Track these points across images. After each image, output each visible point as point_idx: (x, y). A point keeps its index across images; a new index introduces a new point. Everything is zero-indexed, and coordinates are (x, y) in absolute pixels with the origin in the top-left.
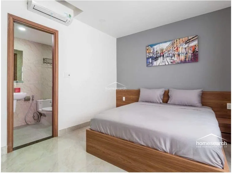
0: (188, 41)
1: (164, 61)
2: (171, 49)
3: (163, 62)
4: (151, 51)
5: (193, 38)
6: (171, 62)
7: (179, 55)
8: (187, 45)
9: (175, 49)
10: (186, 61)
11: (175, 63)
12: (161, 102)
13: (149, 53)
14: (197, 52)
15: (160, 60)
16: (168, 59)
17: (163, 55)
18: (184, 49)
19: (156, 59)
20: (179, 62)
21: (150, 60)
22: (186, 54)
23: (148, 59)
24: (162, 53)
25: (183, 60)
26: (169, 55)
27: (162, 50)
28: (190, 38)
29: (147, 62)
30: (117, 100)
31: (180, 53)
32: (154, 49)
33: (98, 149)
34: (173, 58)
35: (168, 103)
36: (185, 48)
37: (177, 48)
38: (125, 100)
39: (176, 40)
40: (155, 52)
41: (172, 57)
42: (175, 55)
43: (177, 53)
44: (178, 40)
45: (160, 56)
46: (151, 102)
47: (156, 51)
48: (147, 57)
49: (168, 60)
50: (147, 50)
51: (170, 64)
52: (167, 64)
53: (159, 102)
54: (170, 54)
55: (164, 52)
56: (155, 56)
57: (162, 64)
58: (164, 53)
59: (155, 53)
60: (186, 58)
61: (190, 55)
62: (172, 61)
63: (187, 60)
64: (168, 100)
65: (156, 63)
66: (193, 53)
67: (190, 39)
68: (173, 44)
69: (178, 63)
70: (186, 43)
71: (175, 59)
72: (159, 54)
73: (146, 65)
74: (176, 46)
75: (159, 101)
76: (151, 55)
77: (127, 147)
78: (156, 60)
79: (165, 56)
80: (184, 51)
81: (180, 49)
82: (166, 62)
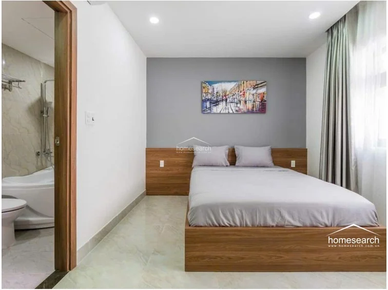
0: (256, 86)
1: (227, 107)
2: (237, 92)
3: (226, 109)
4: (210, 91)
5: (262, 83)
6: (236, 111)
7: (246, 102)
8: (255, 91)
9: (241, 94)
10: (253, 110)
11: (240, 112)
12: (229, 164)
13: (207, 93)
14: (265, 101)
15: (222, 105)
16: (233, 105)
17: (226, 100)
18: (251, 96)
19: (216, 103)
20: (246, 111)
21: (208, 104)
22: (254, 102)
23: (204, 101)
24: (225, 96)
25: (250, 109)
26: (233, 100)
27: (225, 92)
28: (259, 82)
29: (202, 107)
30: (147, 166)
31: (247, 99)
32: (214, 89)
33: (216, 258)
34: (239, 105)
35: (236, 165)
36: (253, 95)
37: (244, 92)
38: (163, 166)
39: (242, 82)
40: (215, 93)
41: (237, 104)
42: (241, 102)
43: (243, 99)
44: (245, 82)
45: (223, 100)
46: (214, 164)
47: (217, 93)
48: (203, 98)
49: (232, 108)
50: (204, 88)
51: (235, 112)
52: (231, 112)
53: (225, 165)
54: (236, 100)
55: (228, 95)
56: (215, 99)
57: (224, 112)
58: (227, 97)
59: (215, 95)
60: (253, 107)
61: (258, 103)
62: (237, 109)
63: (255, 109)
64: (236, 161)
65: (215, 109)
66: (261, 102)
67: (259, 84)
68: (239, 86)
69: (245, 113)
70: (254, 88)
71: (241, 106)
72: (221, 97)
73: (201, 111)
74: (242, 89)
75: (226, 163)
76: (209, 97)
77: (277, 236)
78: (217, 105)
79: (228, 101)
80: (251, 97)
81: (247, 95)
82: (230, 109)
